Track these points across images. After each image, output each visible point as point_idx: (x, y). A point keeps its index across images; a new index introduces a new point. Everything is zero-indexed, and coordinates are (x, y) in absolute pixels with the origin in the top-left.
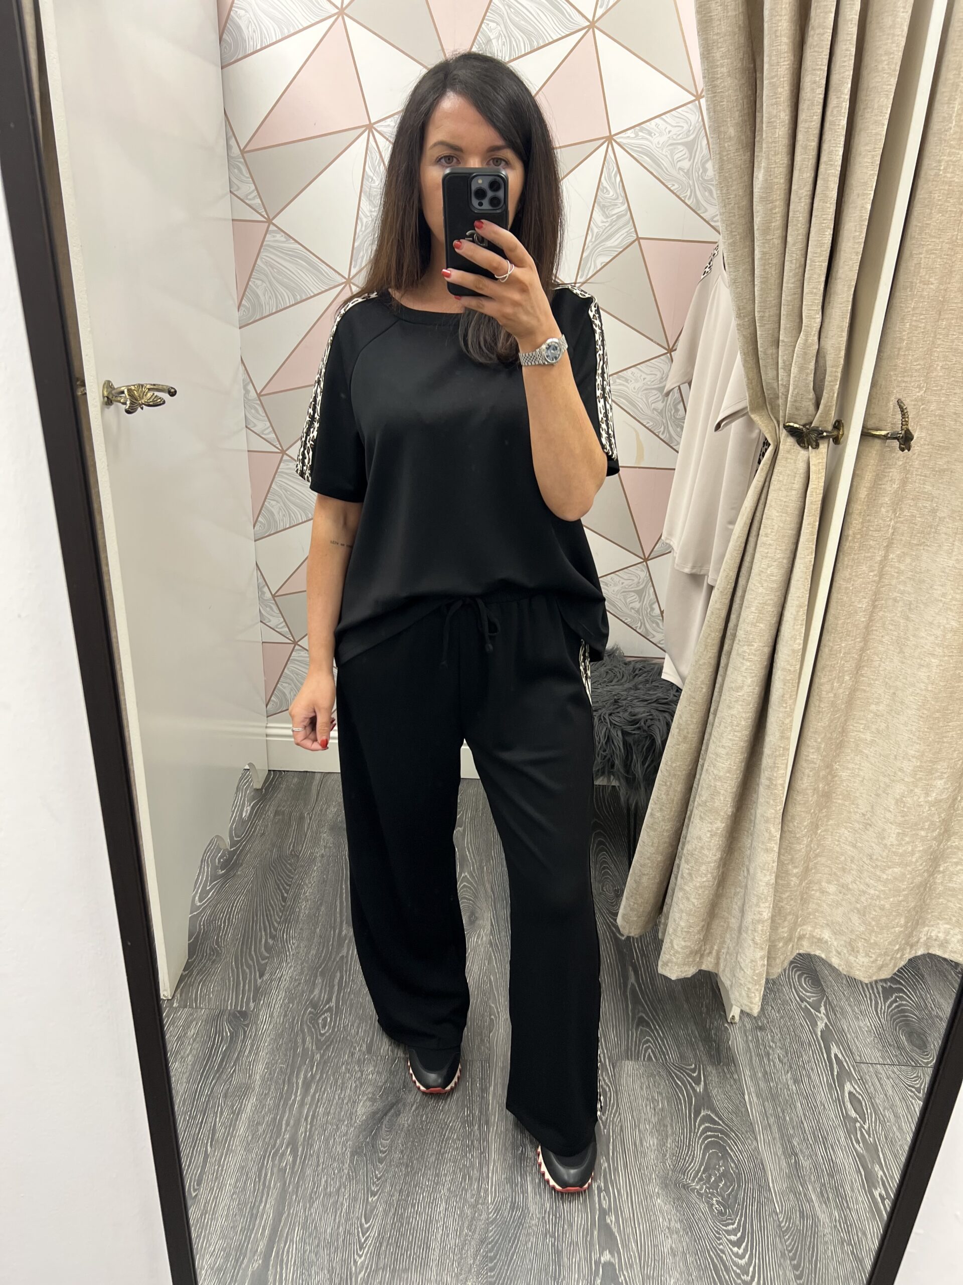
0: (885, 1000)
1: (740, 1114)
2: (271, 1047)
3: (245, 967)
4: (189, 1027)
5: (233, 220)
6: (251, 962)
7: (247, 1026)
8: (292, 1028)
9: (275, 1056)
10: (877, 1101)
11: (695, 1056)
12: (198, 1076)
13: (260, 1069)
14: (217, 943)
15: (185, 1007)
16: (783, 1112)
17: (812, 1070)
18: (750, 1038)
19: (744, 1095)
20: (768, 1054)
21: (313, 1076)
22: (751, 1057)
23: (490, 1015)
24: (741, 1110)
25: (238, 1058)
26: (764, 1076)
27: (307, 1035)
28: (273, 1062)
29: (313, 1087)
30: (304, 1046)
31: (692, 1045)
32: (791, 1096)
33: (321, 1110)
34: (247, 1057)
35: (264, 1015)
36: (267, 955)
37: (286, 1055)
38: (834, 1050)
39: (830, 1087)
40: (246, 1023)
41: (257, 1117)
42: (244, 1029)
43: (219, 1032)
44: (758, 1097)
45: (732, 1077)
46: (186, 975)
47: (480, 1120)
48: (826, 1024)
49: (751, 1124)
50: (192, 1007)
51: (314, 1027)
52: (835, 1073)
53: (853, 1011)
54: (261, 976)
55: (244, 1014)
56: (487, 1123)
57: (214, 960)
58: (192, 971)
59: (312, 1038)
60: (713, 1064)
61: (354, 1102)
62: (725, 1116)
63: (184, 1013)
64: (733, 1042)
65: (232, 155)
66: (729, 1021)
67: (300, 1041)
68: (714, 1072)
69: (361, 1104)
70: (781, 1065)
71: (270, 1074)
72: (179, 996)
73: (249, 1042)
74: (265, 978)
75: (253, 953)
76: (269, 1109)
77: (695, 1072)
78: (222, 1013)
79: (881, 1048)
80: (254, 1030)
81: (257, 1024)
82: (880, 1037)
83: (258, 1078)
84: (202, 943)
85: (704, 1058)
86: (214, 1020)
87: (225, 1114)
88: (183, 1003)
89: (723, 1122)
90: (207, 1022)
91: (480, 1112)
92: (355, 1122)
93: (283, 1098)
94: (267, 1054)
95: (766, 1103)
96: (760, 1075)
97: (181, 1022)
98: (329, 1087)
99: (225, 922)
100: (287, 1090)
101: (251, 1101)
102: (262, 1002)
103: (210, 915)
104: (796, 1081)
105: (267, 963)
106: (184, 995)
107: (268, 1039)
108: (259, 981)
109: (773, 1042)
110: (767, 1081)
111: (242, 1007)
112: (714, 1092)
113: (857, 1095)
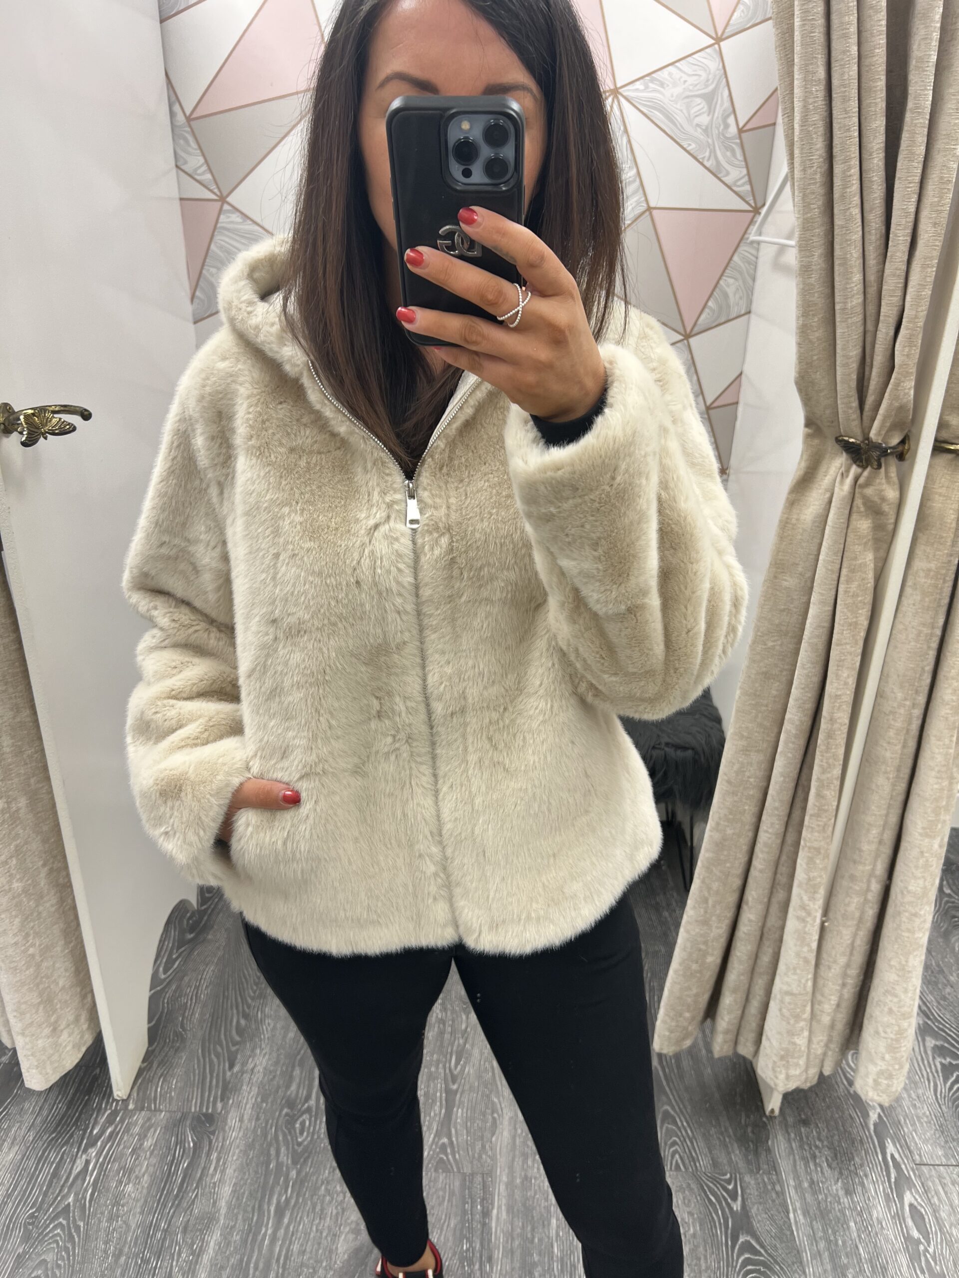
0: (945, 1083)
1: (785, 1239)
2: (239, 1162)
3: (213, 1056)
4: (145, 1136)
5: (181, 199)
6: (219, 1049)
7: (213, 1133)
8: (265, 1135)
9: (245, 1173)
10: (943, 1215)
11: (730, 1161)
12: (153, 1204)
13: (226, 1191)
14: (182, 1026)
15: (142, 1109)
16: (834, 1233)
17: (866, 1176)
18: (793, 1135)
19: (788, 1213)
20: (814, 1157)
21: (287, 1201)
22: (795, 1161)
23: (493, 1113)
24: (785, 1233)
25: (201, 1179)
26: (810, 1186)
27: (282, 1144)
28: (242, 1182)
29: (288, 1215)
30: (278, 1160)
31: (726, 1146)
32: (842, 1212)
33: (295, 1248)
34: (213, 1175)
35: (233, 1120)
36: (238, 1038)
37: (256, 1172)
38: (890, 1148)
39: (887, 1198)
40: (212, 1129)
41: (219, 1257)
42: (209, 1138)
43: (181, 1142)
44: (804, 1215)
45: (774, 1189)
46: (145, 1068)
47: (481, 1257)
48: (879, 1114)
49: (798, 1251)
50: (149, 1109)
51: (290, 1133)
52: (893, 1180)
53: (910, 1096)
54: (231, 1066)
55: (210, 1118)
56: (490, 1259)
57: (178, 1048)
58: (151, 1064)
59: (288, 1149)
60: (751, 1172)
61: (335, 1235)
62: (767, 1240)
63: (140, 1118)
64: (773, 1143)
65: (178, 124)
66: (767, 1113)
67: (273, 1152)
68: (753, 1182)
69: (343, 1237)
70: (829, 1171)
71: (238, 1199)
72: (135, 1095)
73: (214, 1156)
74: (236, 1069)
75: (222, 1037)
76: (235, 1248)
77: (729, 1184)
78: (184, 1117)
79: (943, 1144)
80: (221, 1139)
81: (224, 1131)
82: (942, 1129)
83: (223, 1204)
84: (165, 1027)
85: (741, 1164)
86: (175, 1126)
87: (184, 1255)
88: (139, 1104)
89: (766, 1251)
90: (166, 1128)
91: (482, 1245)
92: (335, 1262)
93: (252, 1232)
94: (235, 1171)
95: (814, 1223)
96: (806, 1185)
97: (137, 1129)
98: (305, 1214)
99: (191, 999)
100: (257, 1219)
101: (214, 1238)
102: (231, 1101)
103: (175, 991)
104: (848, 1192)
105: (237, 1050)
106: (141, 1094)
107: (237, 1151)
108: (228, 1074)
109: (820, 1140)
110: (814, 1193)
111: (207, 1109)
112: (754, 1211)
113: (919, 1207)
